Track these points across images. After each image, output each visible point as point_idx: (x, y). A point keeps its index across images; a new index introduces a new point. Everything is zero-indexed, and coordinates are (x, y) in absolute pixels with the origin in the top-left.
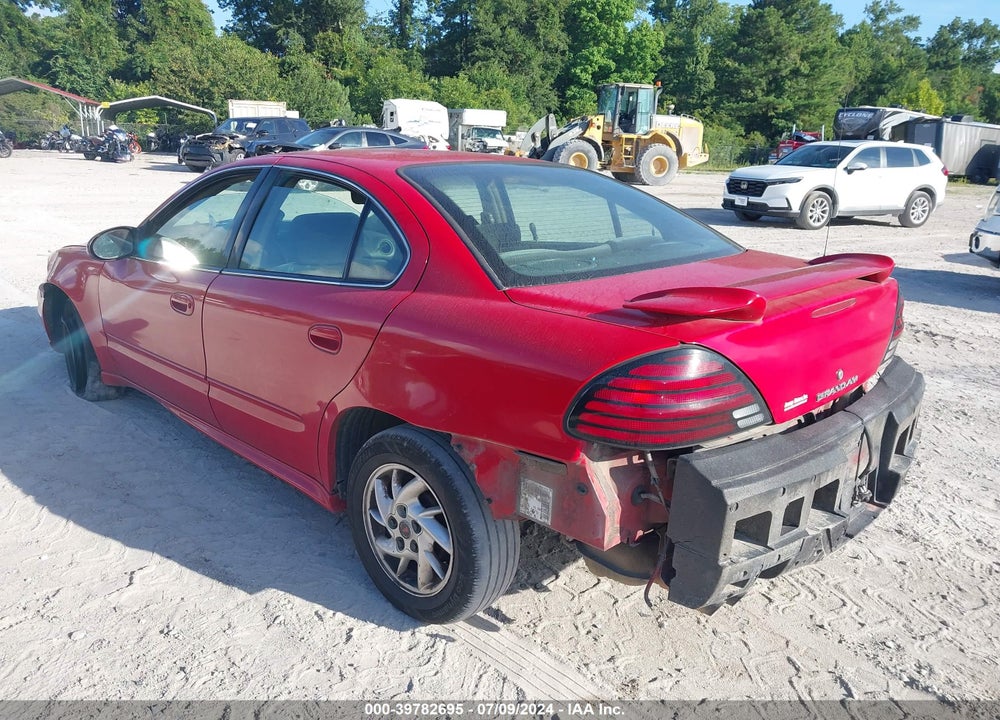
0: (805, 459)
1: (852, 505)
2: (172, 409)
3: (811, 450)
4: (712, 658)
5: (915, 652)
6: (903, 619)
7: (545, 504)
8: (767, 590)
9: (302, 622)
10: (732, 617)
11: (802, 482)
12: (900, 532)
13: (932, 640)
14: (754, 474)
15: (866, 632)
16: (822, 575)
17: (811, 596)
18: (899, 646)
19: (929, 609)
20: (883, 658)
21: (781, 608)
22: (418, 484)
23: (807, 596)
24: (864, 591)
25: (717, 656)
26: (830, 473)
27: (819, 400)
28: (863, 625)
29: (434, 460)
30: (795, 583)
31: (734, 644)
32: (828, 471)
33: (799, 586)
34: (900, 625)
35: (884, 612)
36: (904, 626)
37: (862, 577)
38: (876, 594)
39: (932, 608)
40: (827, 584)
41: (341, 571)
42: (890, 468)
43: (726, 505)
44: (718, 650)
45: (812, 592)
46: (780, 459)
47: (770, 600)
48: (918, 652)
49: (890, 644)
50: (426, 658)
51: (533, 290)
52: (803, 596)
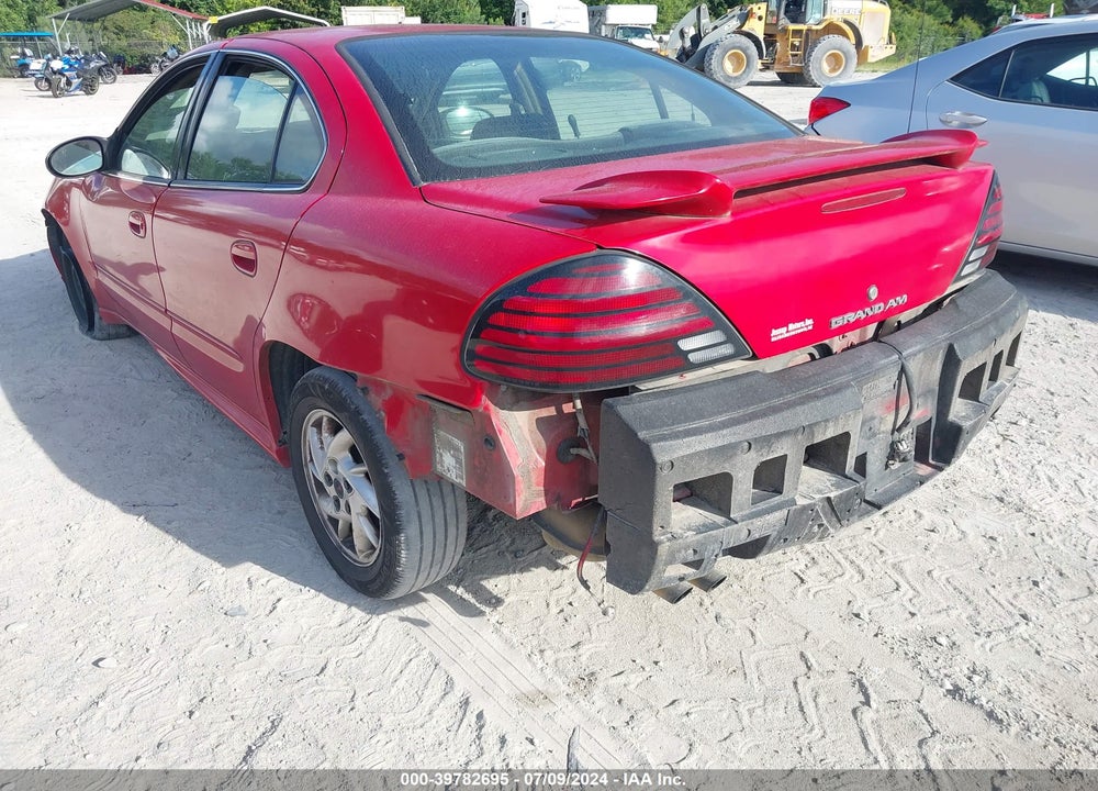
0: (790, 405)
1: (887, 466)
2: (160, 352)
3: (804, 392)
4: (703, 651)
5: (973, 651)
6: (970, 609)
7: (458, 461)
8: (803, 567)
9: (228, 589)
10: (746, 600)
11: (779, 435)
12: (1001, 500)
13: (1002, 637)
14: (705, 423)
15: (915, 624)
16: (881, 552)
17: (857, 577)
18: (954, 644)
19: (1010, 597)
20: (926, 659)
21: (812, 591)
22: (344, 436)
23: (852, 577)
24: (929, 573)
25: (712, 648)
26: (831, 424)
27: (834, 326)
28: (913, 615)
29: (353, 407)
30: (843, 561)
31: (738, 633)
32: (827, 421)
33: (846, 564)
34: (964, 616)
35: (947, 599)
36: (969, 618)
37: (933, 555)
38: (943, 578)
39: (1016, 596)
40: (885, 562)
41: (295, 533)
42: (951, 417)
43: (654, 463)
44: (714, 642)
45: (860, 572)
46: (748, 405)
47: (802, 581)
48: (978, 652)
49: (942, 640)
50: (354, 636)
51: (456, 185)
52: (847, 577)
